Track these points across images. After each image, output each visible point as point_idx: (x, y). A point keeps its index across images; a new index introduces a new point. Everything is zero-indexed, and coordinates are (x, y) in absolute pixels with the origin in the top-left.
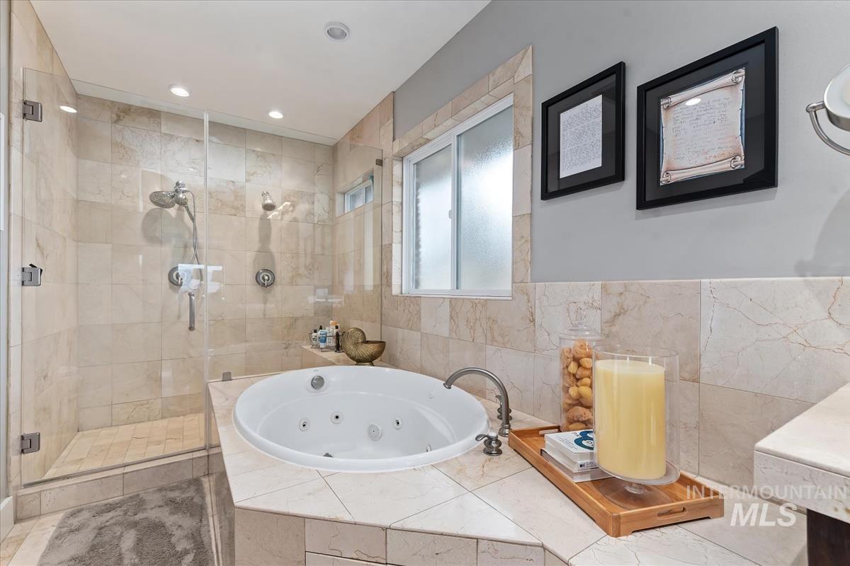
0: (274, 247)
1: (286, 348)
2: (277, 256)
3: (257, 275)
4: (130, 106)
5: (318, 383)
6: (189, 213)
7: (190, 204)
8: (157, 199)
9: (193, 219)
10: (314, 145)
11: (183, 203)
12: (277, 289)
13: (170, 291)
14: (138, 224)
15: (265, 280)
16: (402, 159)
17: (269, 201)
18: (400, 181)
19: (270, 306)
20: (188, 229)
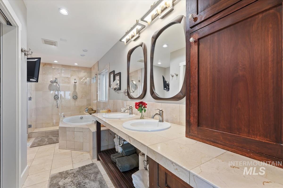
0: (77, 90)
1: (80, 112)
2: (78, 93)
3: (74, 96)
4: (46, 63)
5: (82, 118)
6: (58, 84)
7: (58, 83)
8: (52, 82)
9: (59, 85)
10: (86, 68)
11: (57, 83)
12: (78, 100)
13: (54, 100)
14: (48, 87)
15: (75, 98)
16: (100, 74)
17: (75, 81)
18: (100, 78)
19: (76, 103)
20: (58, 88)
